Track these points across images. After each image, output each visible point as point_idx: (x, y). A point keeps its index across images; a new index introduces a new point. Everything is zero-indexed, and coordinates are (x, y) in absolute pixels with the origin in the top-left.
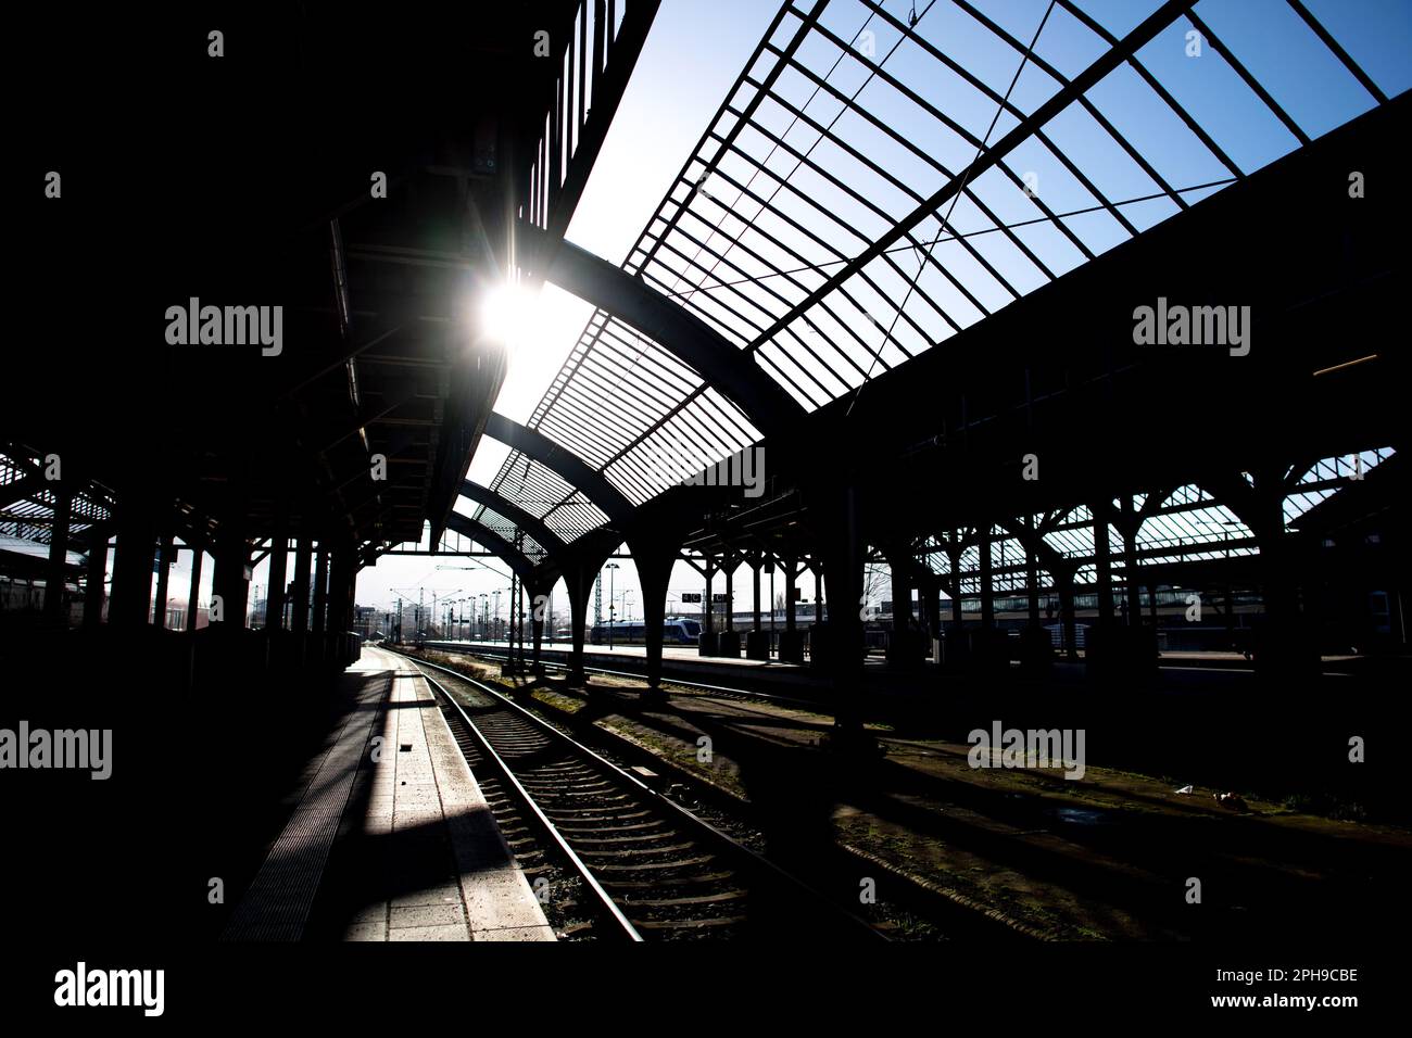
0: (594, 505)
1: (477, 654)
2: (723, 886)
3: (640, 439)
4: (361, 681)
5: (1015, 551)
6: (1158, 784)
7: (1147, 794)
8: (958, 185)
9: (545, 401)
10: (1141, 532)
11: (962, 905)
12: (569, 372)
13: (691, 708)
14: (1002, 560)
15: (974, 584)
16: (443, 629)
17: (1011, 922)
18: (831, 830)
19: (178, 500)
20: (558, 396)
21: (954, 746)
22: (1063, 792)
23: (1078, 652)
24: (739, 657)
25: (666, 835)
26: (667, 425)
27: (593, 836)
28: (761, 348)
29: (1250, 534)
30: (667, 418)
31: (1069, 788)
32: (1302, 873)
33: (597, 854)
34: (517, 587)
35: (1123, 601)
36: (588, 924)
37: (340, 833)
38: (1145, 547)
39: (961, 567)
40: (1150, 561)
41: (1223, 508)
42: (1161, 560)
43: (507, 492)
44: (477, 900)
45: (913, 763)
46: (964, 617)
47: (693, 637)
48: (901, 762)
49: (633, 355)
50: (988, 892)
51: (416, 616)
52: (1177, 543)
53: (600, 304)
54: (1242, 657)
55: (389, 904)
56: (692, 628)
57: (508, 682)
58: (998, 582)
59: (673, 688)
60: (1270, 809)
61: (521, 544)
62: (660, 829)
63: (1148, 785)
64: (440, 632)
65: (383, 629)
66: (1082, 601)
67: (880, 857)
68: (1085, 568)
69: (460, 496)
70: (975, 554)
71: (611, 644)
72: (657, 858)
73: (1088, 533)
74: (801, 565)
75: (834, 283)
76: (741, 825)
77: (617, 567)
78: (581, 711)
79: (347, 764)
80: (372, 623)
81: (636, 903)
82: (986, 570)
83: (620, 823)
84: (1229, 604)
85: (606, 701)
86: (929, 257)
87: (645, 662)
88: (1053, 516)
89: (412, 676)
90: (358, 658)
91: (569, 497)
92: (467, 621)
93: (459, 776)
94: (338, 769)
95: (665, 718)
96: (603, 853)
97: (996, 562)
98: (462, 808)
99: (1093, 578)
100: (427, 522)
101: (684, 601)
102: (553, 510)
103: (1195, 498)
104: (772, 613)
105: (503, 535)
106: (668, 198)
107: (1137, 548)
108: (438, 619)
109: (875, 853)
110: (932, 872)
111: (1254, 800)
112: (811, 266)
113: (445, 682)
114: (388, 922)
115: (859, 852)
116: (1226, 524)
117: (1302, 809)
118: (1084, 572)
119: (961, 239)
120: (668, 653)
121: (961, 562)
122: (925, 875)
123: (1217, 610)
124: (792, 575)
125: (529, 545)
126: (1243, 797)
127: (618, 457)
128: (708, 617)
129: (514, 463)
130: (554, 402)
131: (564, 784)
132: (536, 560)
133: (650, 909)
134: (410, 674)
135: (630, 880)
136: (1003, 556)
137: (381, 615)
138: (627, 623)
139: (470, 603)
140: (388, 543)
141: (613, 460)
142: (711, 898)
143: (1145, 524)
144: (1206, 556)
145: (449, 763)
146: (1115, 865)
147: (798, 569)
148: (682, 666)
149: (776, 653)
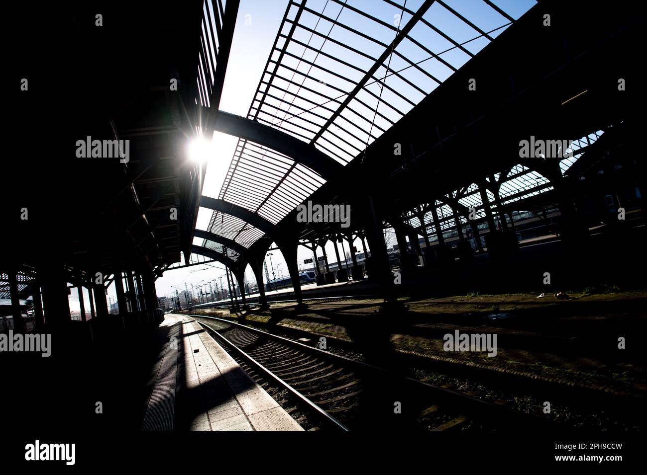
0: (256, 228)
1: (217, 306)
2: (350, 379)
3: (271, 194)
4: (167, 329)
5: (447, 210)
6: (529, 296)
7: (525, 301)
8: (390, 49)
9: (224, 186)
10: (500, 190)
11: (456, 363)
12: (232, 170)
13: (319, 309)
14: (443, 216)
15: (432, 228)
16: (199, 299)
17: (478, 365)
18: (392, 345)
19: (65, 266)
20: (229, 182)
21: (438, 299)
22: (490, 308)
23: (484, 249)
24: (335, 282)
25: (320, 364)
26: (282, 185)
27: (288, 372)
28: (317, 141)
29: (548, 181)
30: (281, 182)
31: (491, 306)
32: (597, 318)
33: (292, 378)
34: (229, 273)
35: (499, 223)
36: (295, 408)
37: (177, 391)
38: (504, 196)
39: (425, 222)
40: (507, 202)
41: (534, 172)
42: (512, 201)
43: (216, 231)
44: (246, 403)
45: (422, 310)
46: (431, 244)
47: (312, 279)
48: (416, 311)
49: (260, 156)
50: (465, 356)
51: (186, 296)
52: (517, 192)
53: (240, 136)
54: (555, 236)
55: (207, 413)
56: (311, 275)
57: (234, 315)
58: (442, 225)
59: (309, 302)
60: (579, 296)
61: (227, 253)
62: (317, 362)
63: (525, 297)
64: (198, 301)
65: (172, 305)
66: (480, 227)
67: (416, 352)
68: (479, 211)
69: (194, 237)
70: (430, 215)
71: (277, 289)
72: (319, 374)
73: (478, 196)
74: (354, 236)
75: (344, 105)
76: (352, 353)
77: (272, 254)
78: (270, 320)
79: (171, 363)
80: (166, 304)
81: (314, 395)
82: (436, 221)
83: (299, 364)
84: (545, 214)
85: (280, 314)
86: (384, 85)
87: (294, 294)
88: (461, 191)
89: (191, 322)
90: (164, 320)
91: (244, 227)
92: (209, 293)
93: (224, 357)
94: (168, 366)
95: (308, 315)
96: (294, 378)
97: (440, 217)
98: (228, 370)
99: (484, 215)
100: (182, 252)
101: (305, 263)
102: (238, 234)
103: (521, 170)
104: (346, 261)
105: (217, 251)
106: (261, 81)
107: (500, 198)
108: (196, 295)
109: (413, 350)
110: (441, 353)
111: (571, 293)
112: (332, 99)
113: (205, 322)
114: (209, 421)
115: (406, 352)
116: (537, 179)
117: (592, 292)
118: (479, 213)
119: (396, 73)
120: (303, 288)
121: (425, 220)
122: (437, 355)
123: (540, 218)
124: (351, 242)
125: (230, 253)
126: (566, 293)
127: (262, 204)
128: (318, 268)
129: (216, 217)
130: (228, 185)
131: (270, 353)
132: (235, 259)
133: (321, 396)
134: (189, 321)
135: (309, 386)
136: (442, 213)
137: (169, 299)
138: (281, 279)
139: (208, 285)
140: (166, 265)
141: (261, 206)
142: (346, 386)
143: (502, 186)
144: (531, 195)
145: (218, 353)
146: (517, 332)
147: (353, 238)
148: (310, 292)
149: (351, 278)
